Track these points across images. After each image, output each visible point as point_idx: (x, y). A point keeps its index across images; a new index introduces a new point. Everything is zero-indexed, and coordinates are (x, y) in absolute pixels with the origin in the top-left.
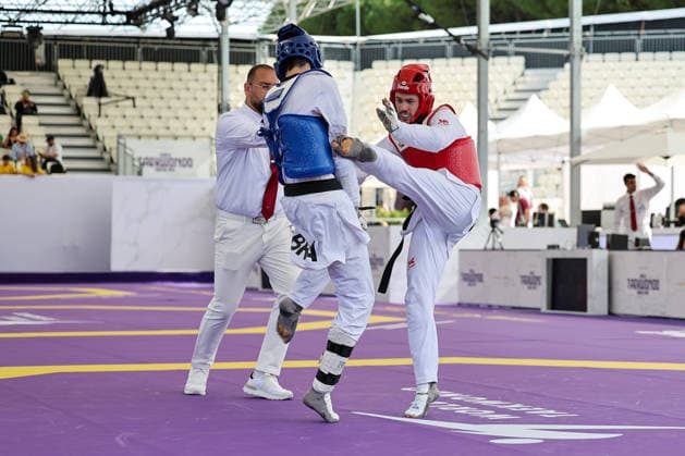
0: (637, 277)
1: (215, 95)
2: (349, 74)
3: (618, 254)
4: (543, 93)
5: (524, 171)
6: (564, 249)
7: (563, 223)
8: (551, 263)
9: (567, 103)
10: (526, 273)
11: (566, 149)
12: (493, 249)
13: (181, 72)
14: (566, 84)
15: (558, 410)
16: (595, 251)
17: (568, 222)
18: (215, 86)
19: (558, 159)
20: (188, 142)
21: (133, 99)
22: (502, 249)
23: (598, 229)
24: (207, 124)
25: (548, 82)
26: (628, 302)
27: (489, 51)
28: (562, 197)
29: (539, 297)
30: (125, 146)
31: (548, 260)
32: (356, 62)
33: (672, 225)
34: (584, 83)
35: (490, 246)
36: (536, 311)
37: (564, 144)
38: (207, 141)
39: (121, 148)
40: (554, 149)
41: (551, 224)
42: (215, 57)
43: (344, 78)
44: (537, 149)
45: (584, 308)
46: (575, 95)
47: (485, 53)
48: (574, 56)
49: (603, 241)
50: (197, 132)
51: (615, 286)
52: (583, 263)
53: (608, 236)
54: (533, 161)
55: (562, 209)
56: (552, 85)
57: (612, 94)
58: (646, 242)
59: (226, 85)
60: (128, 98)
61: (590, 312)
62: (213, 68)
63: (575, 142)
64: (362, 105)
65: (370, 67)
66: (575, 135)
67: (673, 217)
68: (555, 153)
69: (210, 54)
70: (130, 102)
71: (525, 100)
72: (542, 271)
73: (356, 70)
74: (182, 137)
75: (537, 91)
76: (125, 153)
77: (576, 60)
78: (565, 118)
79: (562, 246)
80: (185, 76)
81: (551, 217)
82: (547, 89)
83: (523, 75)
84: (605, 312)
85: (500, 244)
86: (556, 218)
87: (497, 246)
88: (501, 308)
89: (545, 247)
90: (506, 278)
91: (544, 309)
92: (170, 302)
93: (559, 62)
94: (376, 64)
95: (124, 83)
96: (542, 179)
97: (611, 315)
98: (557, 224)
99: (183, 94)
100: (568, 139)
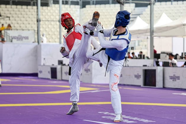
0: (172, 75)
1: (36, 16)
2: (79, 10)
3: (166, 68)
4: (141, 16)
5: (135, 41)
6: (148, 66)
7: (148, 58)
8: (144, 71)
9: (149, 19)
10: (136, 74)
11: (149, 34)
12: (125, 66)
13: (24, 9)
14: (149, 12)
15: (149, 120)
16: (158, 67)
17: (149, 57)
18: (36, 13)
19: (146, 37)
20: (27, 31)
21: (9, 17)
22: (128, 66)
23: (159, 60)
24: (33, 26)
25: (142, 12)
26: (170, 84)
27: (124, 2)
28: (147, 49)
29: (140, 82)
30: (7, 33)
31: (143, 70)
32: (80, 6)
33: (184, 58)
34: (155, 12)
35: (124, 65)
36: (139, 86)
37: (148, 32)
38: (33, 31)
39: (6, 33)
40: (145, 34)
41: (144, 58)
42: (35, 4)
43: (77, 11)
44: (139, 34)
45: (155, 86)
46: (152, 16)
47: (123, 3)
48: (151, 4)
49: (161, 64)
50: (30, 28)
51: (165, 78)
52: (154, 71)
53: (163, 62)
54: (138, 37)
55: (147, 53)
56: (144, 13)
57: (164, 16)
58: (175, 64)
59: (39, 13)
60: (7, 17)
61: (157, 87)
62: (35, 7)
63: (152, 32)
64: (83, 20)
65: (85, 7)
66: (152, 29)
67: (184, 56)
68: (145, 35)
69: (34, 3)
70: (8, 19)
71: (136, 18)
72: (141, 73)
73: (80, 8)
74: (25, 30)
75: (139, 15)
76: (7, 35)
77: (152, 5)
78: (148, 24)
79: (148, 65)
80: (26, 10)
81: (144, 56)
82: (142, 14)
83: (134, 9)
84: (162, 87)
85: (128, 65)
86: (145, 56)
87: (127, 65)
88: (128, 85)
89: (142, 66)
90: (129, 75)
91: (142, 86)
92: (22, 83)
93: (146, 5)
94: (87, 6)
95: (7, 12)
96: (141, 43)
97: (164, 88)
98: (146, 58)
99: (25, 16)
100: (149, 31)
